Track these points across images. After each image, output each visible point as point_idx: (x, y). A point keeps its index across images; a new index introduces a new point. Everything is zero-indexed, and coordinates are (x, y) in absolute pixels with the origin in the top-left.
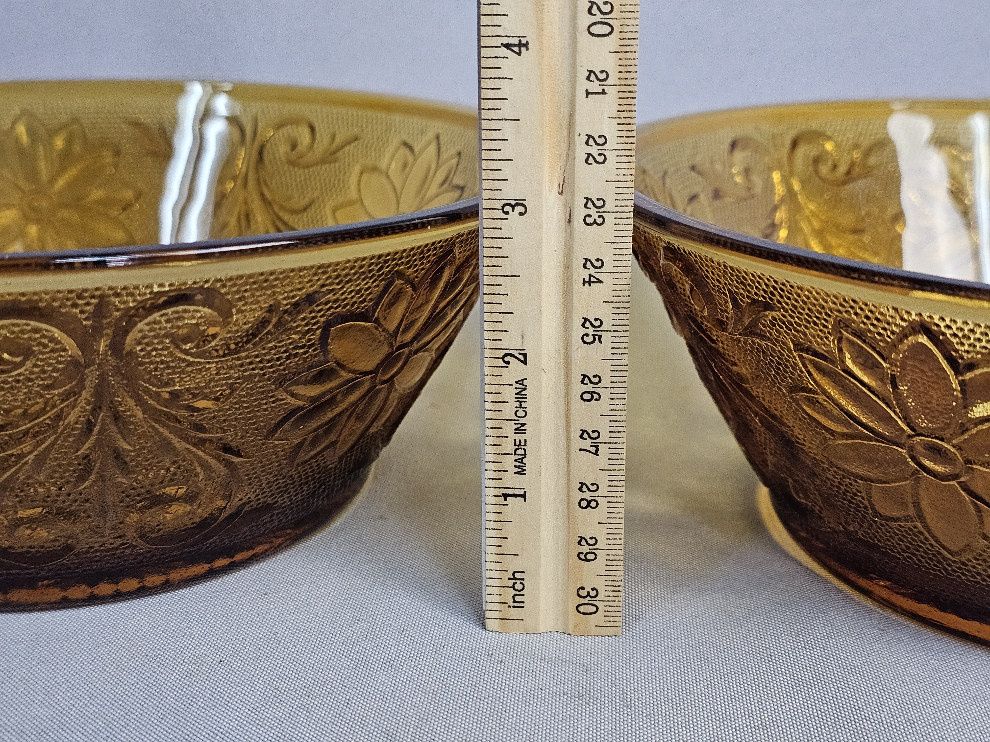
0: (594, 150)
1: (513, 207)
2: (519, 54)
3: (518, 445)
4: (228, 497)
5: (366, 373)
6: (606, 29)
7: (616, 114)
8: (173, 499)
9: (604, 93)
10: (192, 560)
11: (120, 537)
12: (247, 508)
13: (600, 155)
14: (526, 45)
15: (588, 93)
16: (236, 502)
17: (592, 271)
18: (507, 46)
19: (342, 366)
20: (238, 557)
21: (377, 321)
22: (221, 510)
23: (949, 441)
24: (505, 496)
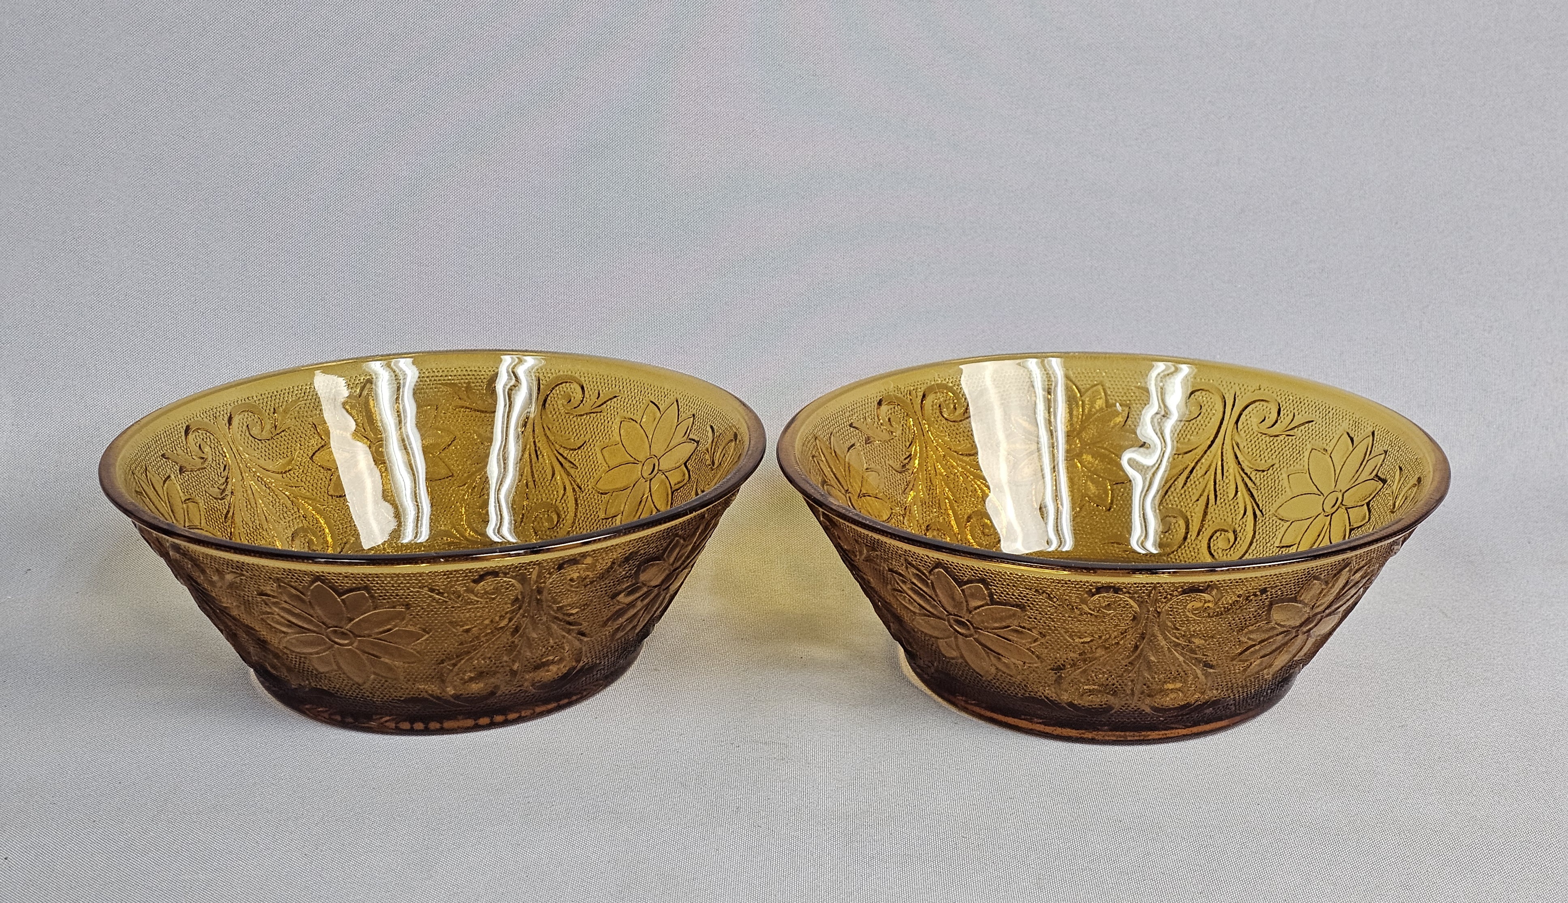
4: (578, 661)
5: (656, 587)
8: (553, 662)
10: (546, 702)
11: (520, 686)
12: (587, 667)
16: (581, 664)
19: (645, 585)
20: (562, 703)
21: (664, 560)
22: (574, 668)
23: (964, 618)
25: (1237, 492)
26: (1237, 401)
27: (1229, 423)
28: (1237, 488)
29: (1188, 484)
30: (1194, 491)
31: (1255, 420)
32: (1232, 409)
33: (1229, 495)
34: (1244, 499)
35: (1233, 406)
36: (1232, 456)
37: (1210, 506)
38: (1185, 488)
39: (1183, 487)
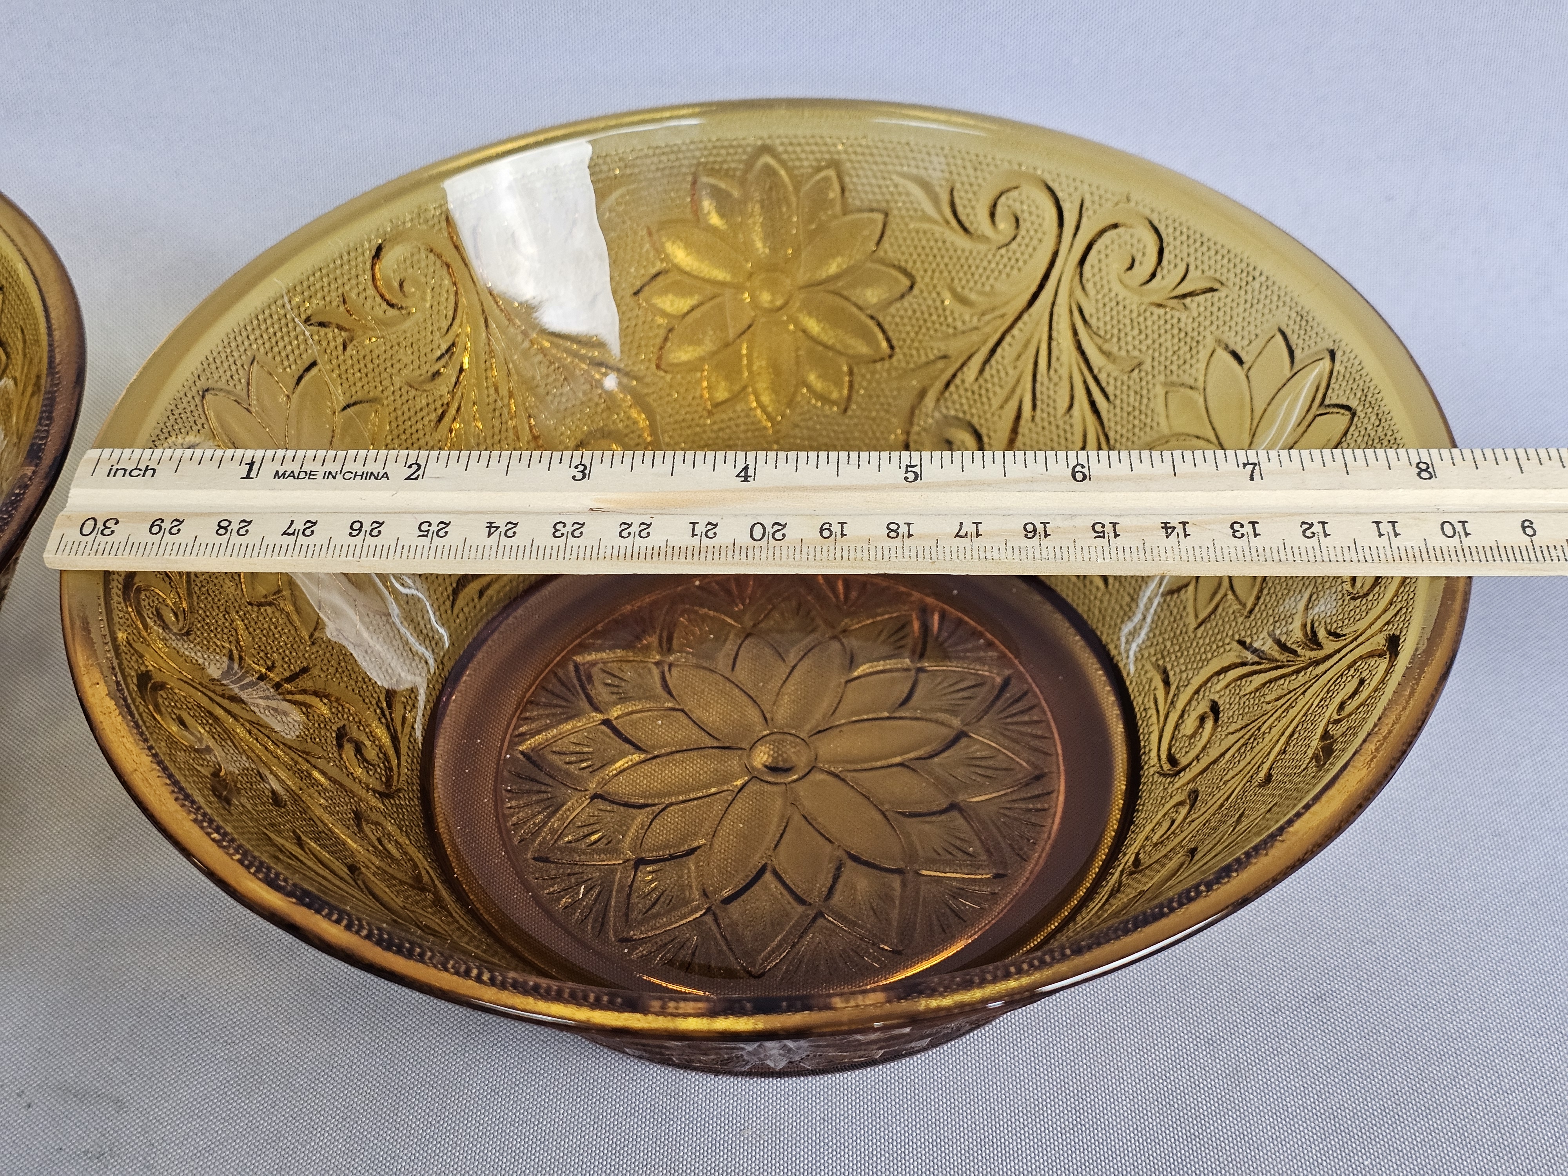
0: (635, 529)
1: (582, 472)
2: (738, 476)
3: (310, 475)
6: (757, 536)
7: (670, 544)
9: (693, 535)
13: (629, 533)
14: (746, 480)
15: (694, 524)
17: (503, 529)
18: (746, 468)
24: (251, 465)
25: (1071, 406)
26: (1084, 220)
27: (1067, 264)
28: (1072, 398)
29: (987, 374)
30: (997, 389)
31: (1117, 265)
32: (1075, 234)
33: (1058, 406)
34: (1084, 420)
35: (1077, 228)
36: (1069, 334)
37: (1023, 422)
38: (981, 381)
39: (977, 379)
